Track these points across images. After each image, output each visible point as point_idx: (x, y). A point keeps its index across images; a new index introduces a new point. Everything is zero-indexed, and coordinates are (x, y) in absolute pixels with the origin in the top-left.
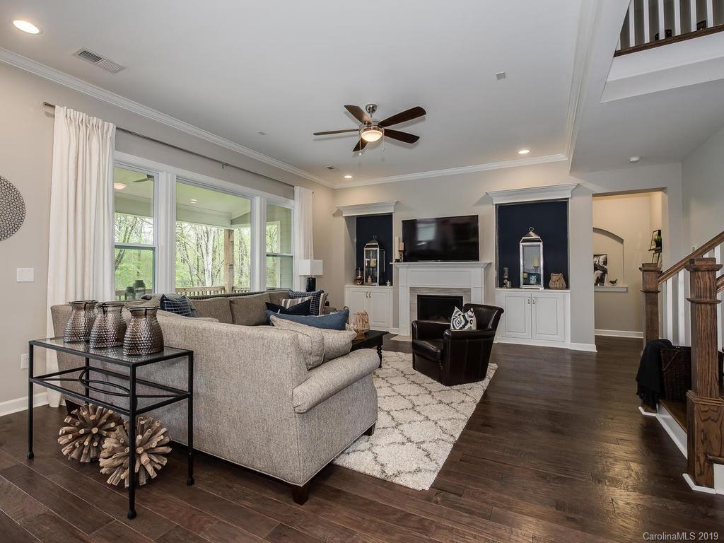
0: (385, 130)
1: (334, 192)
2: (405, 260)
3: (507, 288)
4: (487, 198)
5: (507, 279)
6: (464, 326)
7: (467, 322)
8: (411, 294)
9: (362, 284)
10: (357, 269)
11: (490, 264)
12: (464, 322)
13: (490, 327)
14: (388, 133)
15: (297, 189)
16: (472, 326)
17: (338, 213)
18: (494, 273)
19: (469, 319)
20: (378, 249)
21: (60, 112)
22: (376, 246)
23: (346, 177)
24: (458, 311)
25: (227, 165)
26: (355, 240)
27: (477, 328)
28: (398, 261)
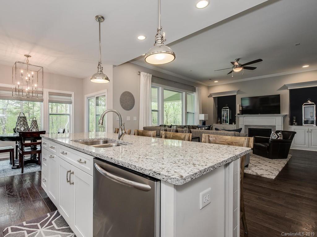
0: (244, 67)
1: (209, 88)
2: (242, 114)
3: (295, 125)
4: (285, 87)
5: (295, 122)
6: (277, 138)
7: (278, 137)
8: (245, 128)
9: (221, 124)
10: (218, 118)
11: (286, 115)
12: (277, 137)
13: (289, 138)
14: (245, 68)
15: (197, 88)
16: (281, 138)
17: (210, 96)
18: (288, 119)
19: (280, 136)
20: (229, 110)
21: (142, 73)
22: (228, 109)
23: (215, 82)
24: (273, 133)
25: (177, 82)
26: (217, 106)
27: (283, 139)
28: (238, 114)
